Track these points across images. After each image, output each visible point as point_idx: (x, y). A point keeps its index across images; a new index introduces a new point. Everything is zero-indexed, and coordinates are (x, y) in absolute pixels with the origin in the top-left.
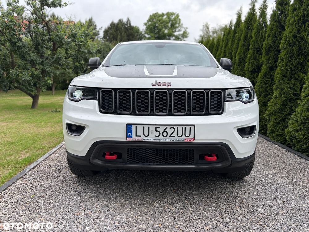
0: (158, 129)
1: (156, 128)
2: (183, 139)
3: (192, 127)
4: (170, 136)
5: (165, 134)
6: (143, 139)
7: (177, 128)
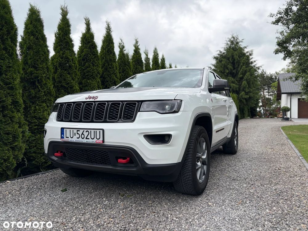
1: (77, 131)
2: (95, 141)
3: (101, 131)
4: (86, 138)
5: (83, 136)
6: (70, 140)
7: (91, 131)
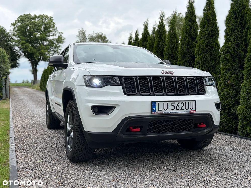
0: (173, 104)
1: (172, 103)
2: (189, 111)
3: (194, 102)
4: (181, 109)
5: (178, 108)
6: (164, 112)
7: (185, 103)
